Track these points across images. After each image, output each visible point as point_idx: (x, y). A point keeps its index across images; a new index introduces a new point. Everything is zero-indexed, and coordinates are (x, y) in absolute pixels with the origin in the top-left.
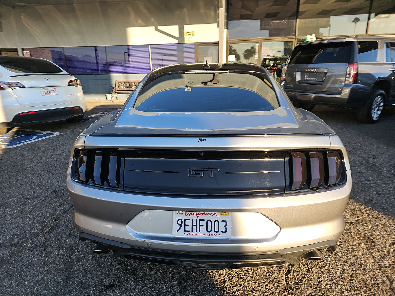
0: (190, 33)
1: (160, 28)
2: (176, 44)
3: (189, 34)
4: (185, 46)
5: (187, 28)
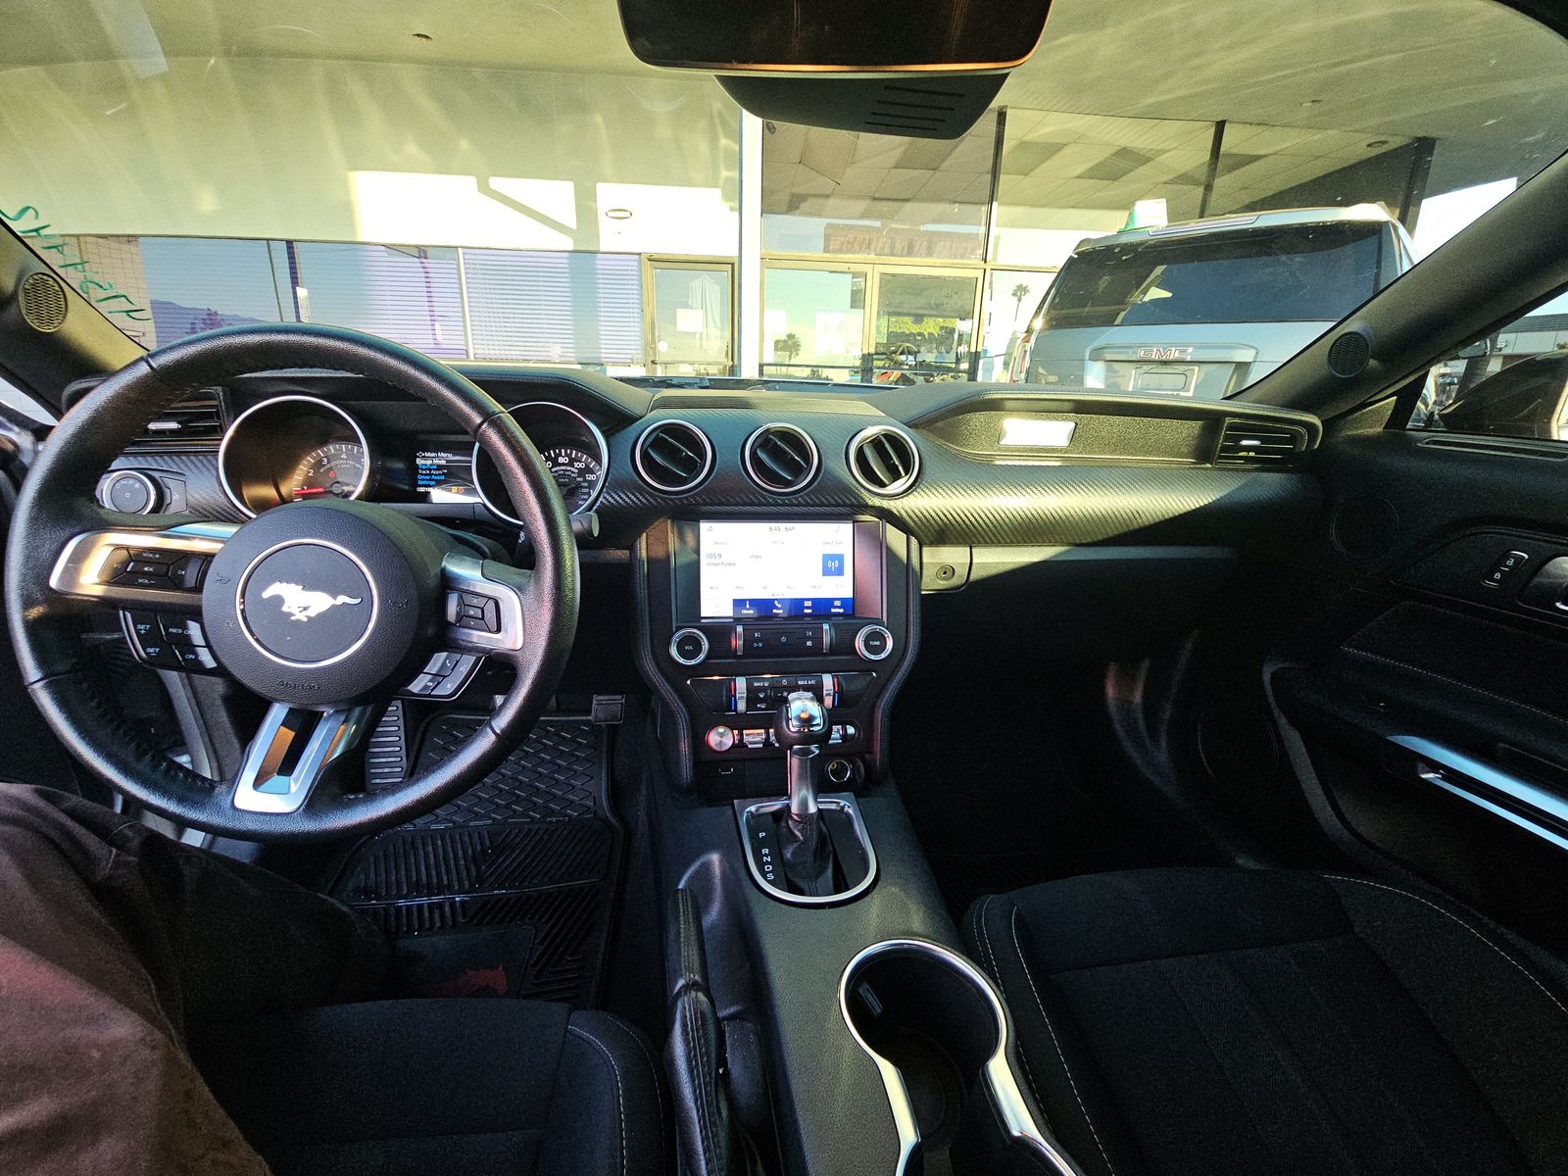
0: (621, 214)
1: (497, 183)
2: (566, 255)
3: (617, 218)
4: (600, 262)
5: (609, 194)
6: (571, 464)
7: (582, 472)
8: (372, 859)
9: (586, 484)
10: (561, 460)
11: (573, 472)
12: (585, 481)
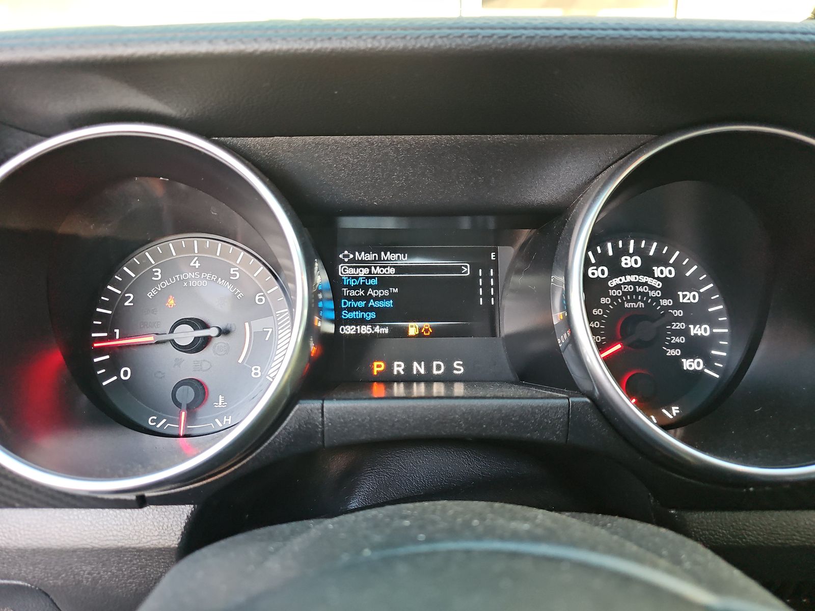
6: (646, 269)
7: (671, 287)
9: (679, 313)
10: (626, 262)
11: (652, 288)
12: (677, 305)
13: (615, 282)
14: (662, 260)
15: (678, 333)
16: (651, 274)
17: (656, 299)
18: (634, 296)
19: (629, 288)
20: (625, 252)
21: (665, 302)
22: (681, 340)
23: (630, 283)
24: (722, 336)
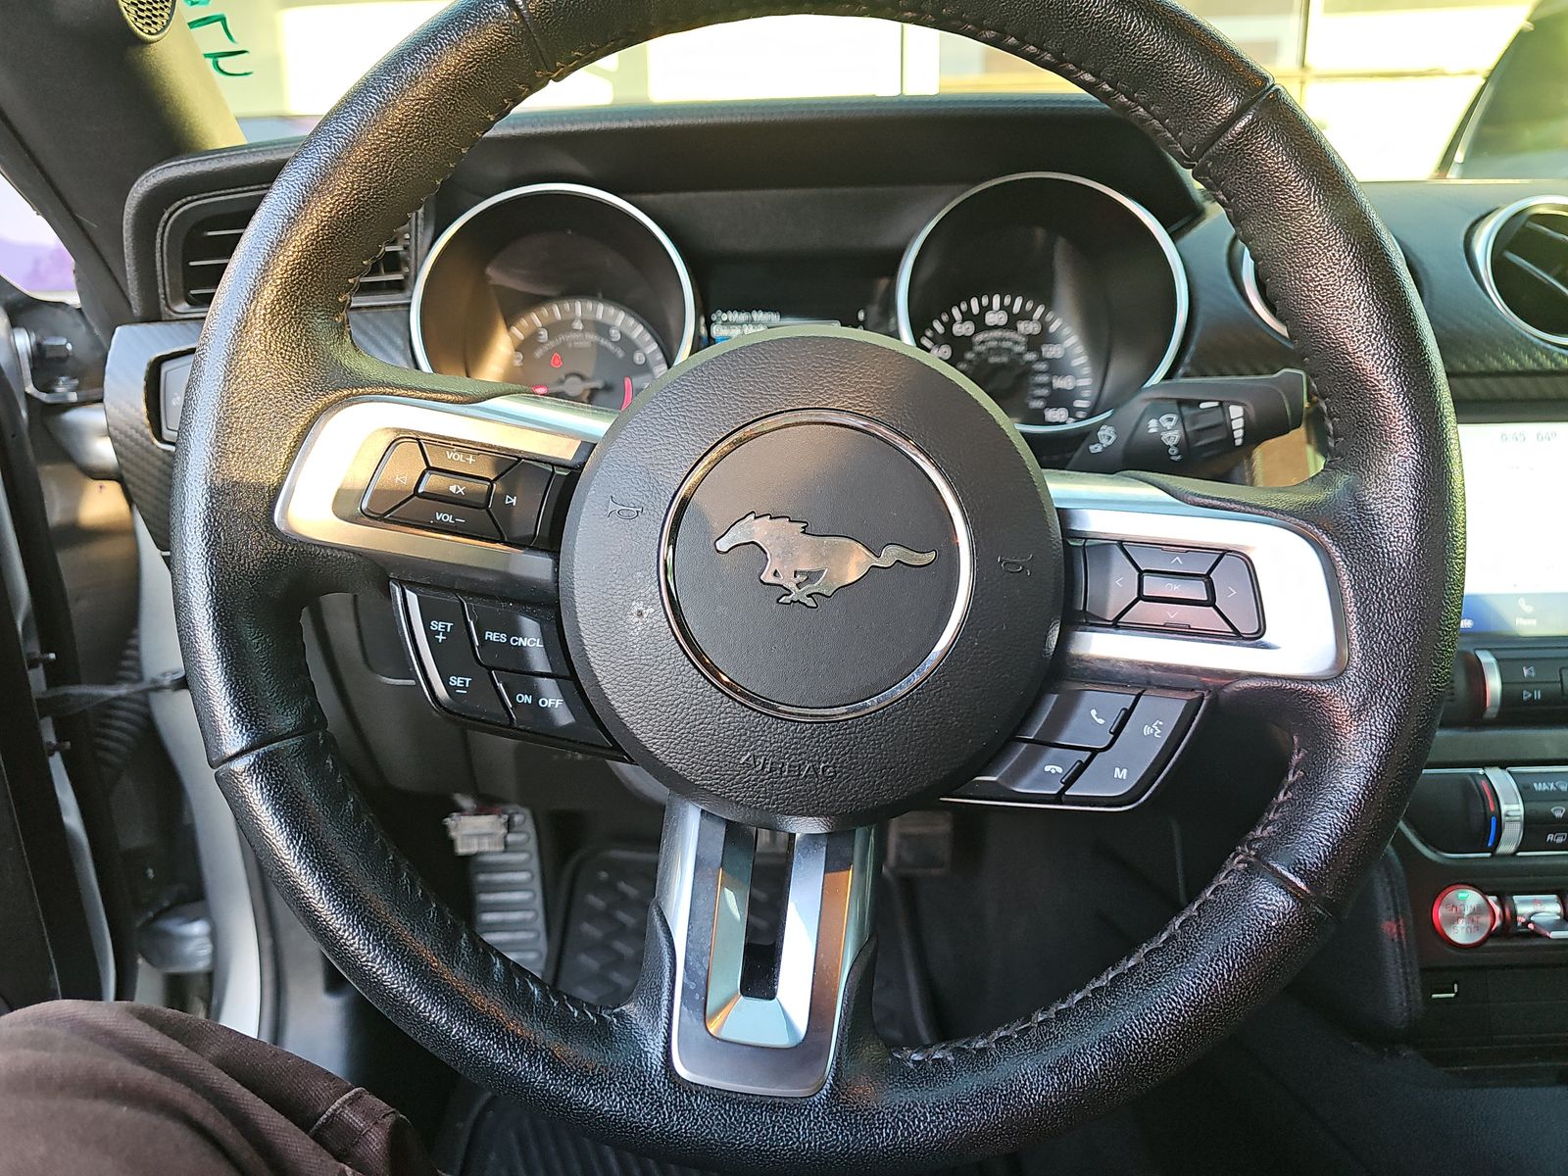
6: (1011, 325)
7: (1035, 342)
8: (513, 1137)
9: (1042, 366)
10: (991, 318)
11: (1016, 343)
12: (1041, 359)
13: (980, 337)
14: (1025, 316)
15: (1042, 386)
16: (1016, 329)
17: (1020, 354)
18: (998, 351)
19: (994, 344)
20: (990, 307)
21: (1030, 356)
22: (1045, 392)
23: (996, 339)
24: (1084, 388)
